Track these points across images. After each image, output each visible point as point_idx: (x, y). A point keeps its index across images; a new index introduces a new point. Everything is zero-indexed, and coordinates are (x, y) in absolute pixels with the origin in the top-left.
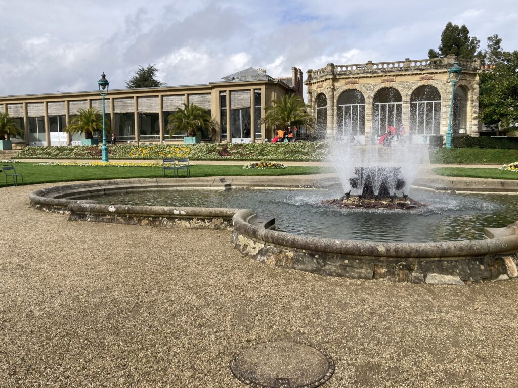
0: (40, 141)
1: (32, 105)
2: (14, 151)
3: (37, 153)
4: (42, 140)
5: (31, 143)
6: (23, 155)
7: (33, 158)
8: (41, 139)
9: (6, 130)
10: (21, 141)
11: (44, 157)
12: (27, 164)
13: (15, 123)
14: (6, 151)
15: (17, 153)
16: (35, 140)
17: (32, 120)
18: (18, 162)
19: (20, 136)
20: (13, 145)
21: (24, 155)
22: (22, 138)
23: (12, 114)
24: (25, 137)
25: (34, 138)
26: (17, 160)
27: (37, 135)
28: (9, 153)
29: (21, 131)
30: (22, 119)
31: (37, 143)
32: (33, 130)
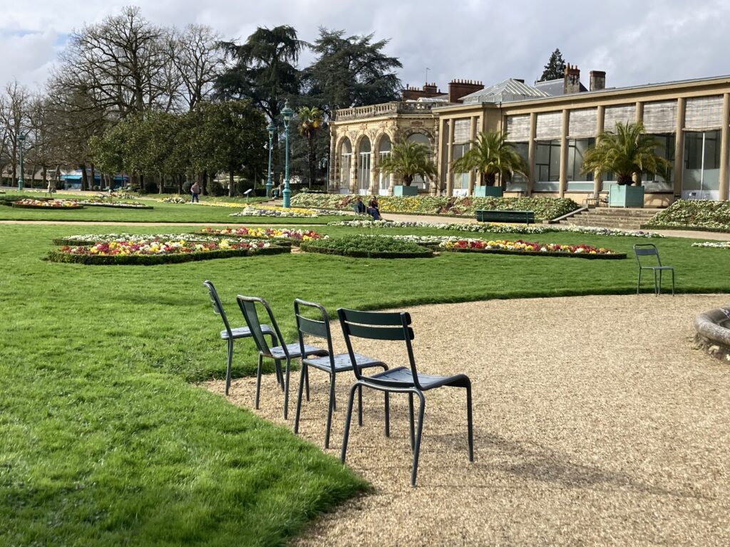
0: (705, 188)
1: (696, 103)
2: (648, 210)
3: (698, 217)
4: (710, 185)
5: (686, 192)
6: (667, 221)
7: (687, 228)
8: (709, 183)
9: (635, 162)
10: (665, 187)
11: (713, 227)
12: (676, 243)
13: (655, 147)
14: (633, 210)
15: (655, 216)
16: (695, 185)
17: (692, 139)
18: (658, 237)
19: (664, 177)
20: (646, 196)
21: (670, 219)
22: (668, 180)
23: (650, 127)
24: (672, 179)
25: (694, 179)
26: (656, 232)
27: (701, 175)
28: (638, 216)
29: (666, 164)
30: (670, 136)
31: (699, 192)
32: (692, 163)
